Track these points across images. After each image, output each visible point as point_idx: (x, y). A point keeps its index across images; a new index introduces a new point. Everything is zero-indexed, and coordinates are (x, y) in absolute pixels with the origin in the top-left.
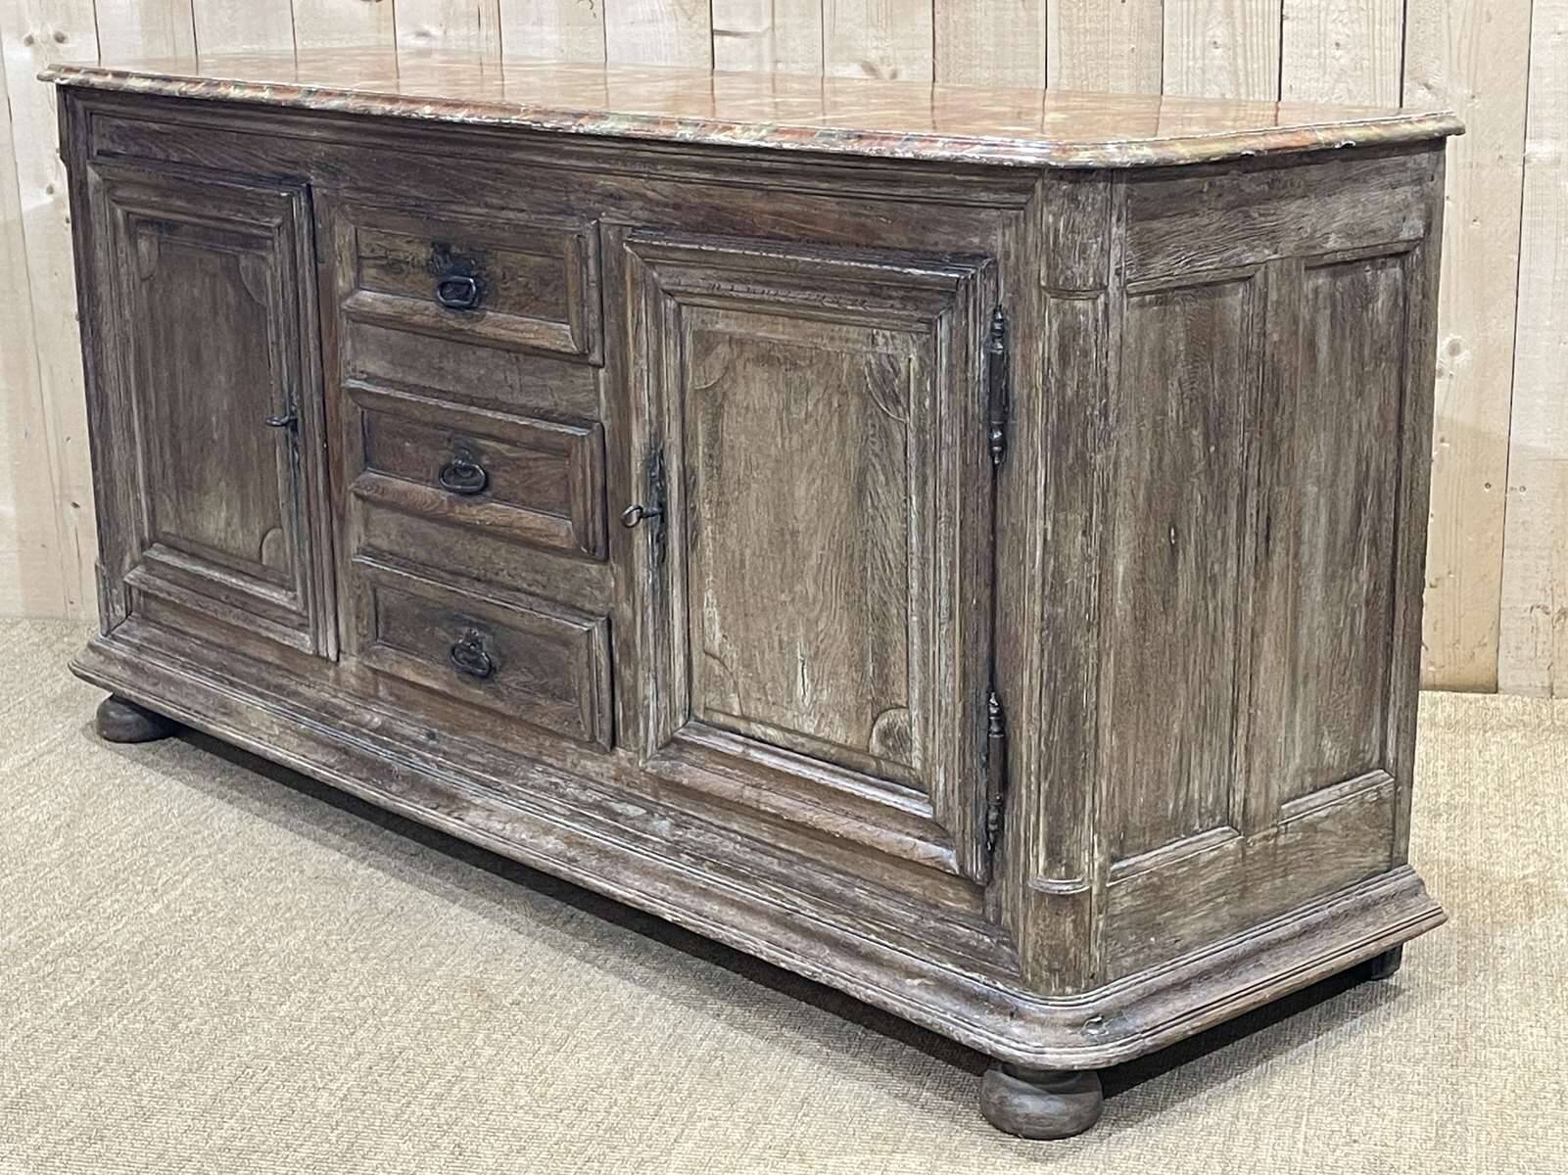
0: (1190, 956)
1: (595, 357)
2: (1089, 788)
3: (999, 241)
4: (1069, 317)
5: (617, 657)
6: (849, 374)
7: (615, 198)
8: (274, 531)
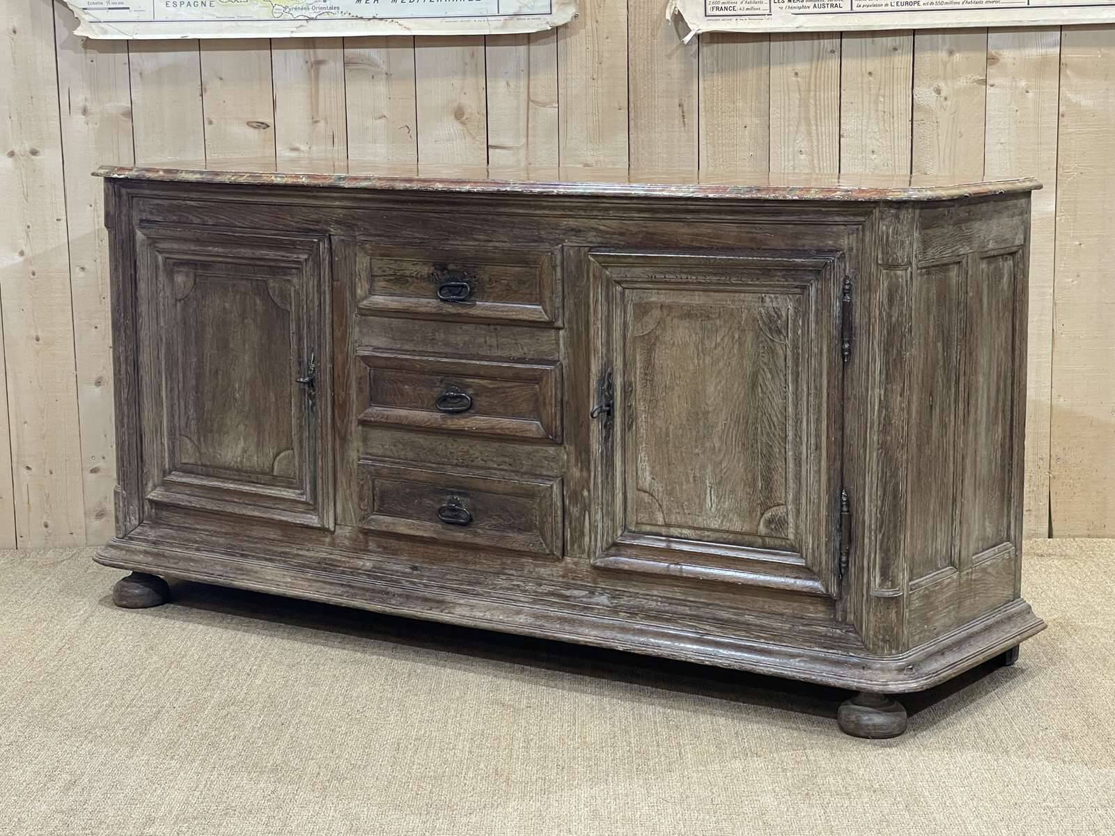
0: (941, 638)
1: (559, 323)
2: (902, 537)
3: (845, 242)
4: (894, 280)
5: (567, 502)
6: (746, 319)
7: (577, 231)
8: (287, 453)
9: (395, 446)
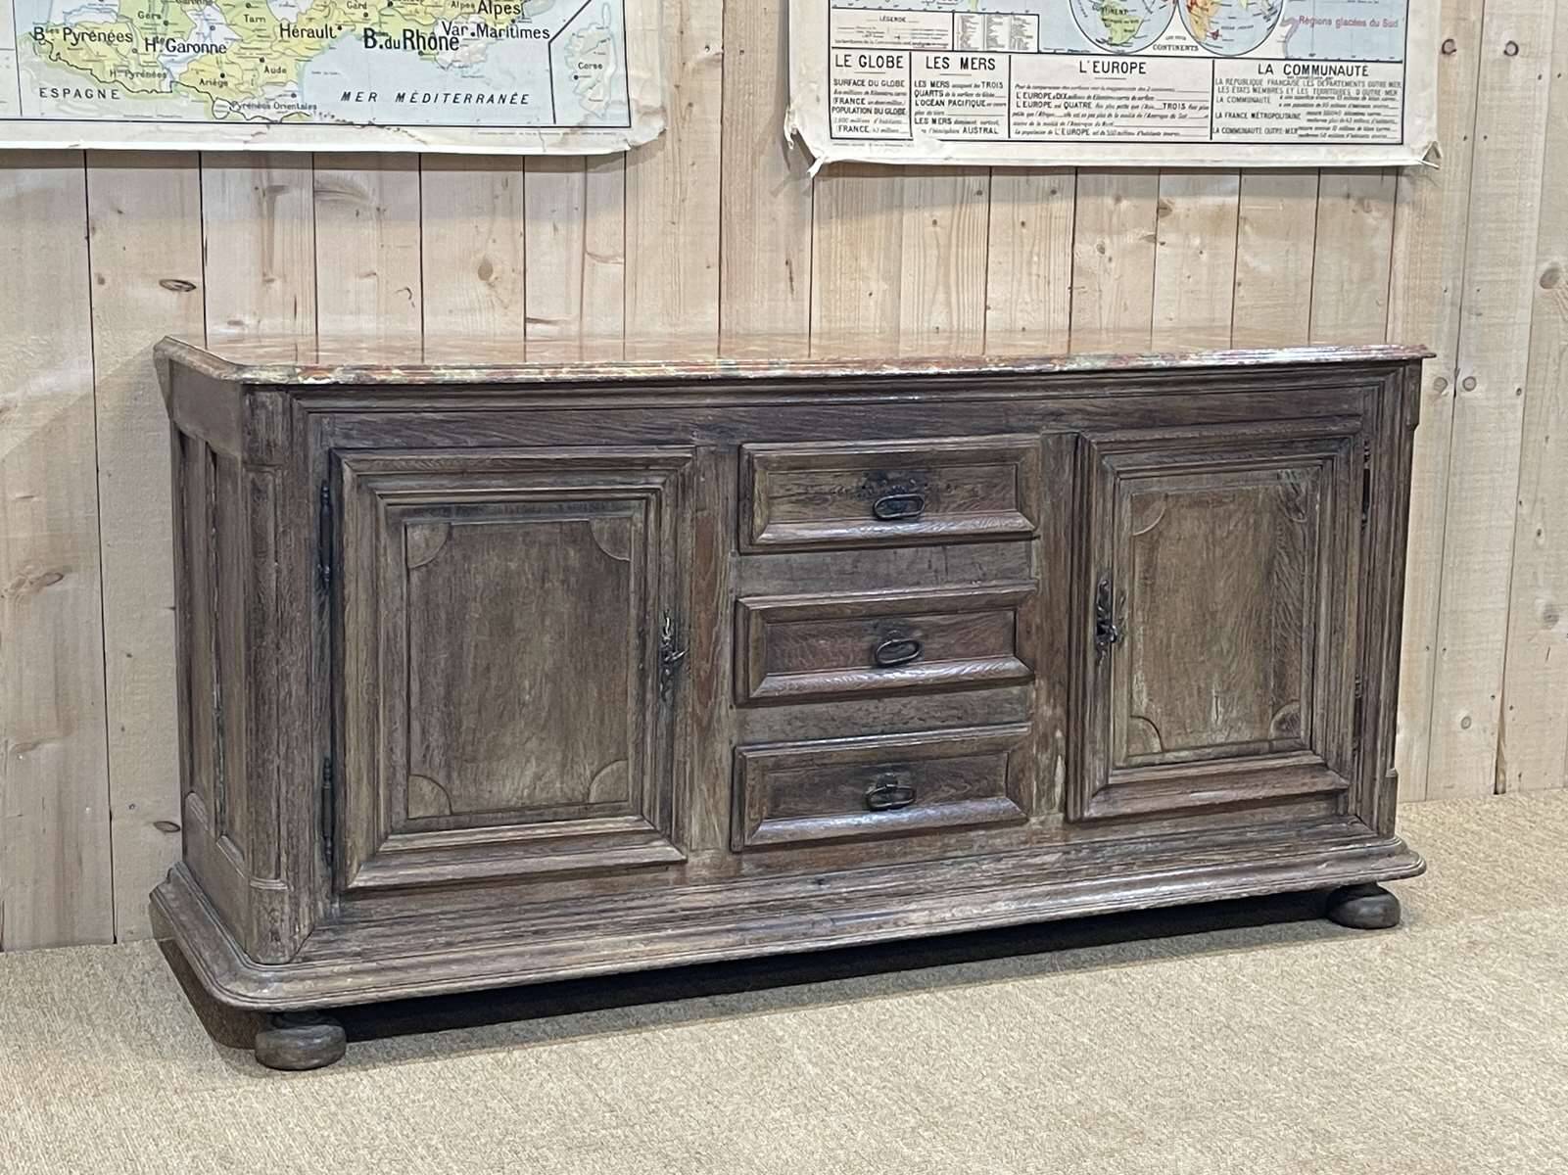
7: (1056, 415)
8: (615, 766)
9: (790, 724)
